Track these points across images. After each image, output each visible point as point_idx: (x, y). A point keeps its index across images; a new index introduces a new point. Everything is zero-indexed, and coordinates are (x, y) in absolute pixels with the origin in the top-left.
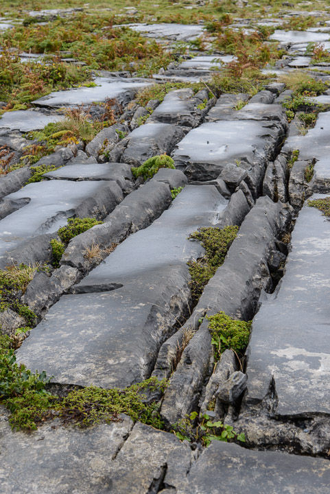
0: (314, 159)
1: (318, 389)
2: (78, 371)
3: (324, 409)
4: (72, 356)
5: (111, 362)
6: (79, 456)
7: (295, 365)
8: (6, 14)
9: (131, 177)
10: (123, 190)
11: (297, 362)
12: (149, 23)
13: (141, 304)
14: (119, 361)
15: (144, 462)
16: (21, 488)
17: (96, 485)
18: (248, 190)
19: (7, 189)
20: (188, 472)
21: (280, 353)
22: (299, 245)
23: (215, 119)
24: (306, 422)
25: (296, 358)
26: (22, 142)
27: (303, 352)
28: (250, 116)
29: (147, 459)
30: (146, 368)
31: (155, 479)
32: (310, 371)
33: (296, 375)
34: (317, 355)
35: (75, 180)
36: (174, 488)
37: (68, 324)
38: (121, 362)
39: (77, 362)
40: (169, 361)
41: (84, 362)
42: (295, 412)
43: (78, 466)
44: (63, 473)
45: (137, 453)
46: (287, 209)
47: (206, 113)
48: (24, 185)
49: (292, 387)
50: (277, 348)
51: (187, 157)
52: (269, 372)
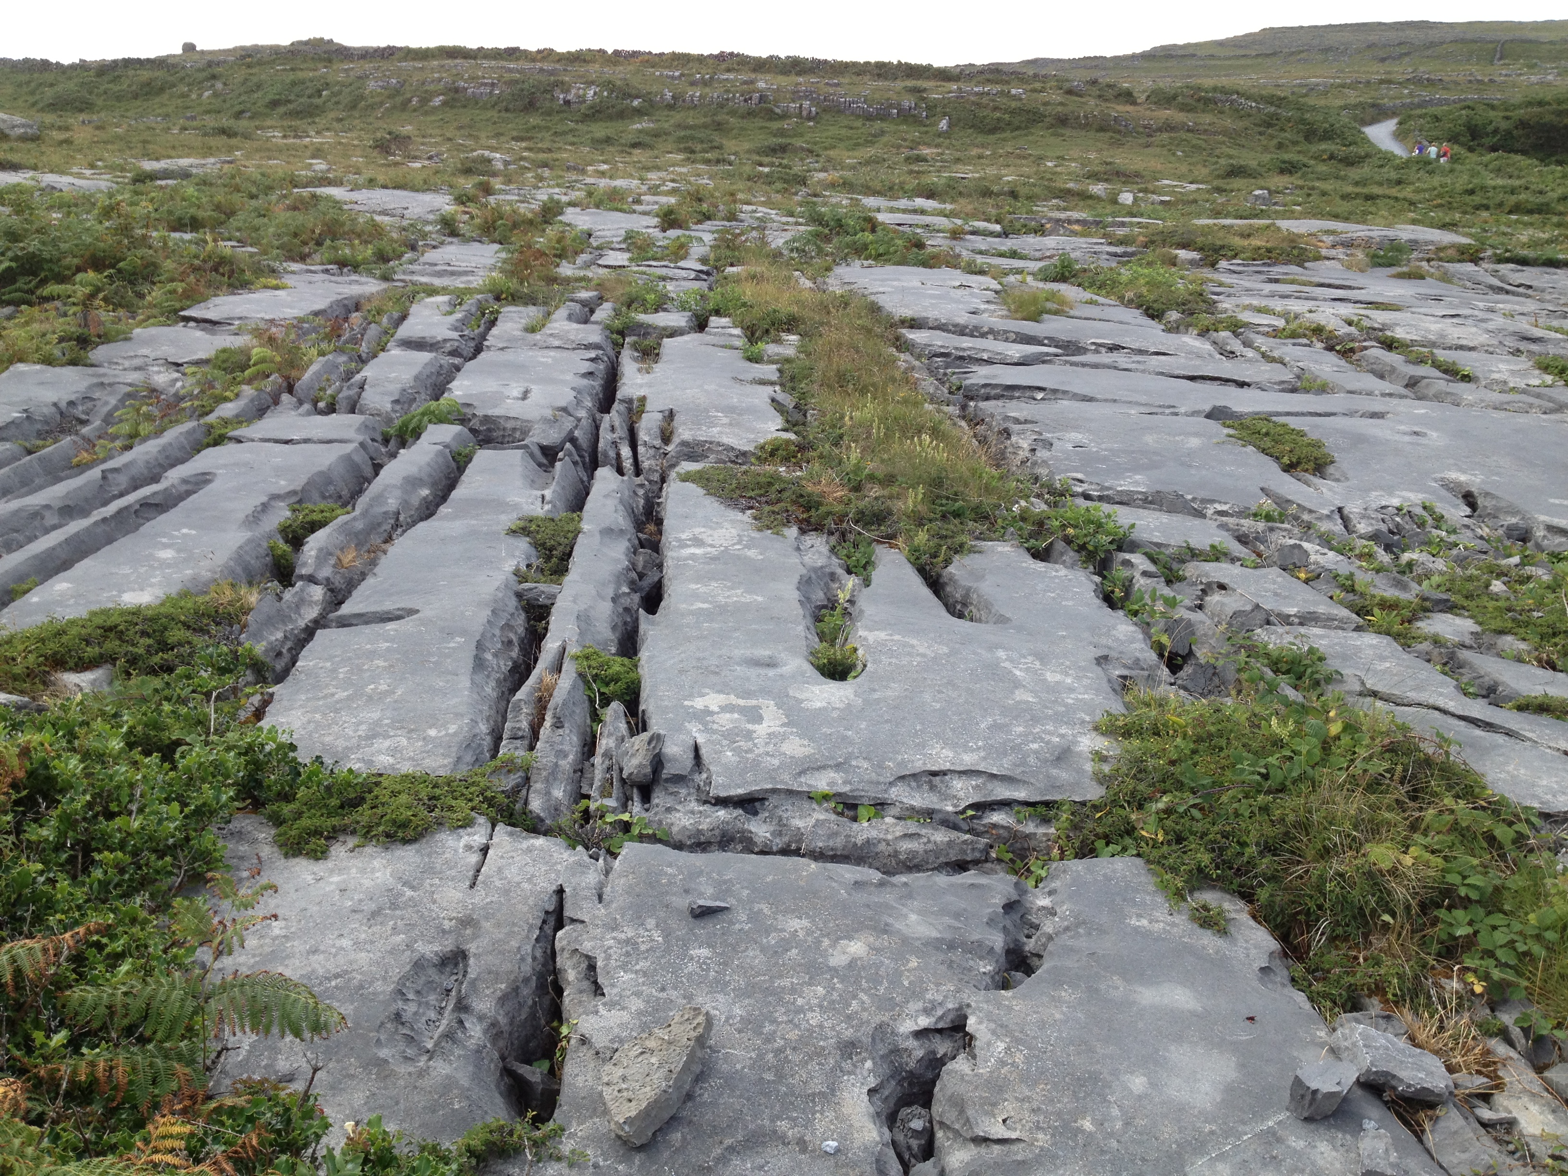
0: (671, 411)
1: (767, 754)
2: (380, 752)
3: (782, 782)
4: (364, 727)
5: (432, 732)
6: (413, 888)
7: (726, 720)
8: (100, 163)
9: (379, 438)
10: (372, 459)
11: (728, 715)
12: (355, 187)
13: (458, 639)
14: (447, 729)
15: (526, 886)
16: (322, 948)
17: (450, 932)
18: (577, 458)
19: (167, 457)
20: (600, 898)
21: (699, 703)
22: (679, 540)
23: (501, 345)
24: (757, 804)
25: (724, 709)
26: (177, 380)
27: (733, 699)
28: (557, 343)
29: (529, 880)
30: (488, 738)
31: (547, 913)
32: (750, 727)
33: (731, 736)
34: (754, 702)
35: (287, 442)
36: (583, 922)
37: (341, 676)
38: (451, 731)
39: (374, 736)
40: (525, 725)
41: (386, 737)
42: (740, 791)
43: (413, 903)
44: (392, 917)
45: (512, 873)
46: (642, 486)
47: (483, 337)
48: (199, 451)
49: (729, 754)
50: (691, 696)
51: (469, 405)
52: (689, 732)
